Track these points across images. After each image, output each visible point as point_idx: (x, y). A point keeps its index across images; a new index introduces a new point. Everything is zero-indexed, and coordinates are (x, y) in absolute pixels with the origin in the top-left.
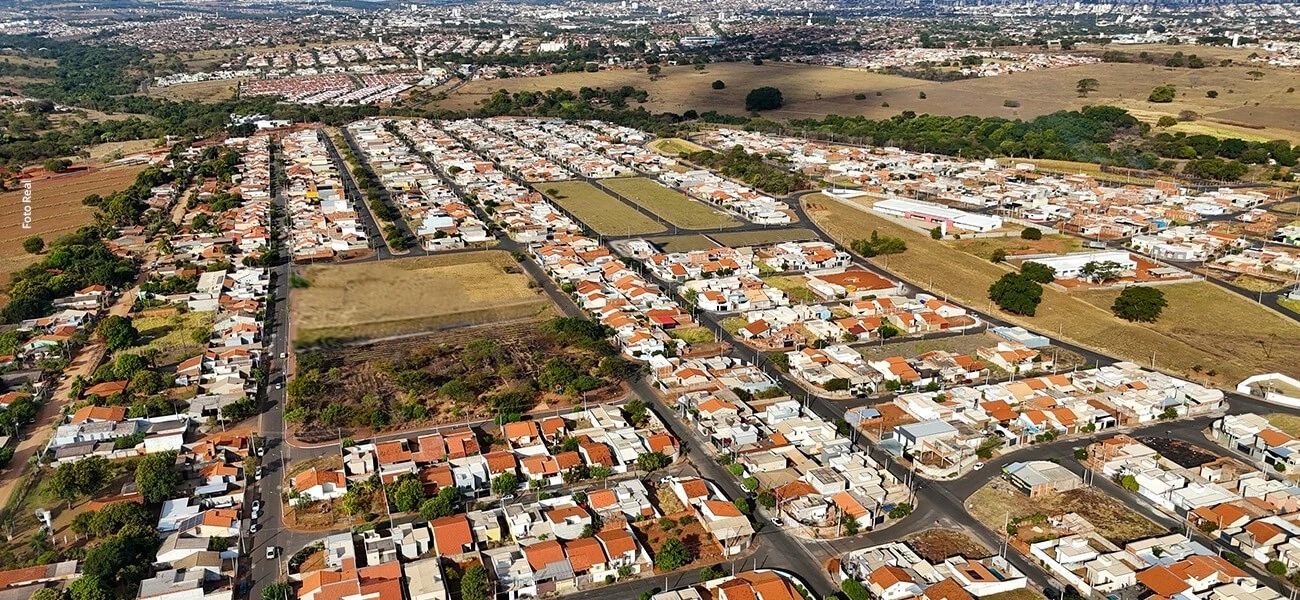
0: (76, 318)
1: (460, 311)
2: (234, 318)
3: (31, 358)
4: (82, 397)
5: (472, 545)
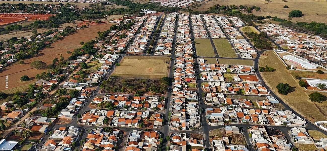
0: (80, 61)
1: (142, 74)
2: (105, 65)
3: (69, 68)
4: (72, 77)
5: (113, 116)
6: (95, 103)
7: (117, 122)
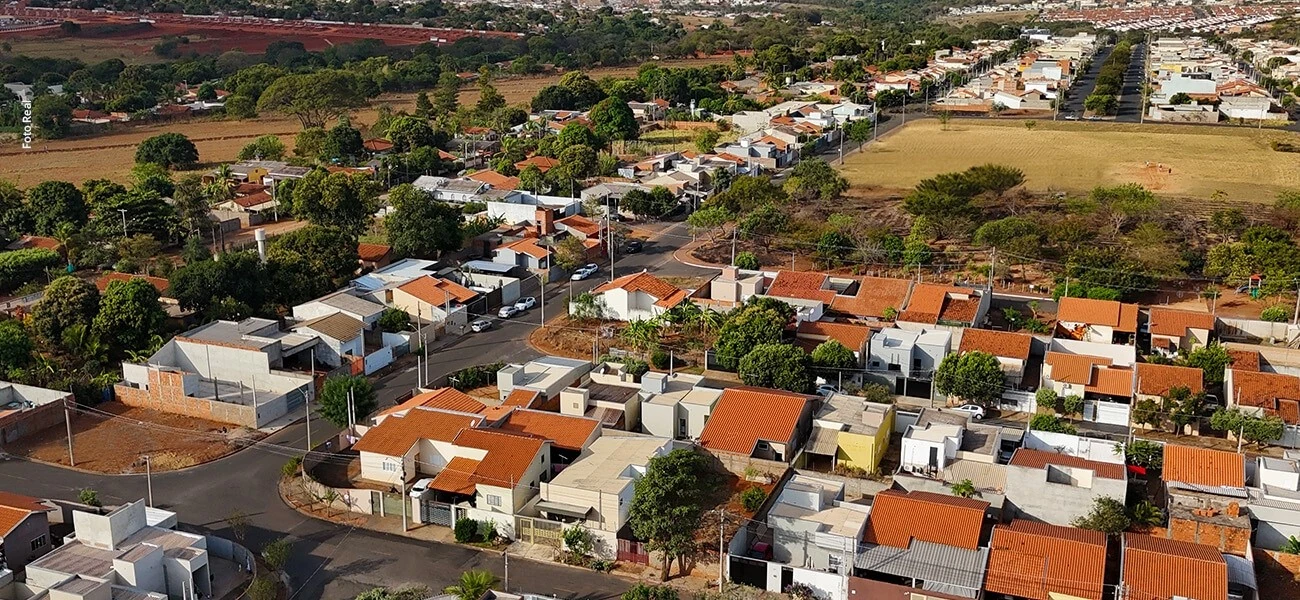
5: (791, 455)
6: (600, 320)
7: (851, 544)
